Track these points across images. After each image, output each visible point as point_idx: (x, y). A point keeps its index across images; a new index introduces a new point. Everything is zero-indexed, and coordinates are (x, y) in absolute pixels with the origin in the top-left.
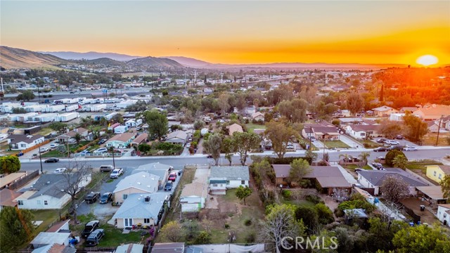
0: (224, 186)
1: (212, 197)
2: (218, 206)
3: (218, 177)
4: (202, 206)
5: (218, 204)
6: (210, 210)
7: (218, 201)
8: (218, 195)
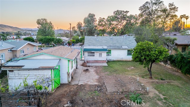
0: (104, 56)
1: (86, 68)
2: (99, 80)
3: (94, 46)
4: (65, 80)
5: (97, 77)
6: (81, 87)
7: (97, 73)
8: (96, 67)
